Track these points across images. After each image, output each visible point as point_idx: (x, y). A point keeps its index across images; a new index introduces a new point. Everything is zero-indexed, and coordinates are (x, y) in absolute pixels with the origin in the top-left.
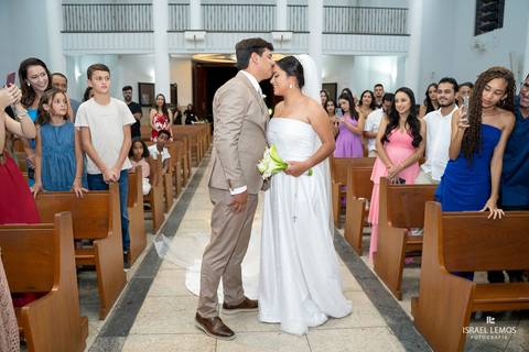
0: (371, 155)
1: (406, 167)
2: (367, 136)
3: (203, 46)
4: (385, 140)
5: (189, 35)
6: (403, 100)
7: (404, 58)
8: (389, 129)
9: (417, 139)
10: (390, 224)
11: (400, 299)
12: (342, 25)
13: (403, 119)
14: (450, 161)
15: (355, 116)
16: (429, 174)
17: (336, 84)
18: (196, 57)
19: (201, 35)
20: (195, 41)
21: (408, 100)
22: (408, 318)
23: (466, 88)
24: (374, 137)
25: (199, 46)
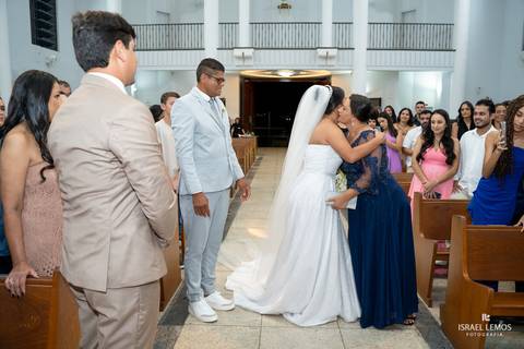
0: (409, 171)
1: (441, 183)
2: (405, 153)
3: (250, 62)
4: (420, 158)
5: (238, 52)
6: (439, 122)
7: (449, 74)
8: (424, 148)
9: (451, 158)
10: (422, 235)
11: (430, 306)
12: (387, 41)
13: (438, 139)
14: (483, 178)
15: (394, 133)
16: (466, 190)
17: (380, 99)
18: (243, 73)
19: (249, 52)
20: (243, 58)
21: (444, 121)
22: (436, 323)
23: (502, 108)
24: (411, 155)
25: (247, 63)
